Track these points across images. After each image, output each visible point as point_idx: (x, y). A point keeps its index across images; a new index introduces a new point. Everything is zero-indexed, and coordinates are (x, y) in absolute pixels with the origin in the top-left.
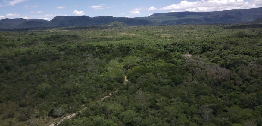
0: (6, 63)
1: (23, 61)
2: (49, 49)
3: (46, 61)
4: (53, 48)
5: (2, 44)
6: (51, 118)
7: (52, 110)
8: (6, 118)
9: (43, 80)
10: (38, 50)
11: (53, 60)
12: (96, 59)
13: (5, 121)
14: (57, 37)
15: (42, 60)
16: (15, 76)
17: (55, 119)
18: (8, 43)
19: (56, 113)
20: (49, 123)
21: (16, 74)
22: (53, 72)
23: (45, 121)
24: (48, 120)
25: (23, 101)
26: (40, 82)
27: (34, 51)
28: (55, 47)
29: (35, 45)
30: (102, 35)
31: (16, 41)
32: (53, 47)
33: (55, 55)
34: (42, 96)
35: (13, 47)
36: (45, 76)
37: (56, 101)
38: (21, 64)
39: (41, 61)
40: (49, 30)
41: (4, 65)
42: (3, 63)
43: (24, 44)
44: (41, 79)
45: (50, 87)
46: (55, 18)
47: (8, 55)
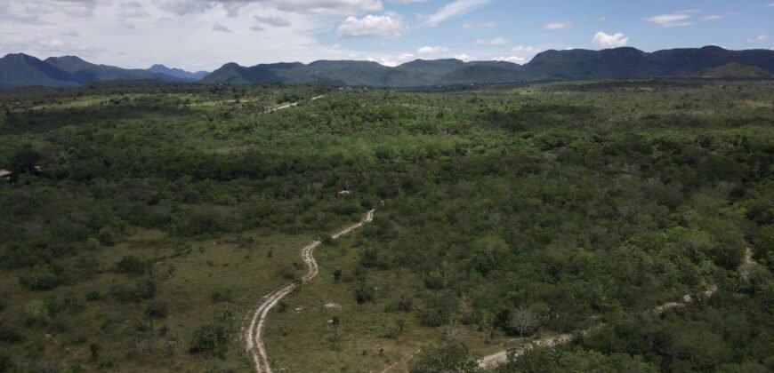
0: (405, 172)
1: (445, 170)
2: (513, 143)
3: (502, 175)
4: (524, 140)
5: (401, 124)
6: (499, 331)
7: (506, 312)
8: (393, 312)
9: (489, 228)
10: (485, 145)
11: (521, 175)
12: (651, 180)
13: (389, 318)
14: (539, 111)
15: (491, 171)
16: (423, 207)
17: (512, 340)
18: (414, 122)
19: (516, 324)
20: (493, 347)
21: (426, 203)
22: (516, 209)
23: (484, 340)
24: (492, 337)
25: (436, 274)
26: (481, 230)
27: (474, 146)
28: (530, 139)
29: (478, 131)
30: (678, 108)
31: (435, 118)
32: (526, 137)
33: (529, 160)
34: (483, 270)
35: (425, 133)
36: (497, 216)
37: (517, 290)
38: (439, 177)
39: (488, 174)
40: (519, 89)
41: (401, 178)
42: (399, 172)
43: (452, 127)
44: (485, 222)
45: (505, 247)
46: (539, 55)
47: (413, 153)
